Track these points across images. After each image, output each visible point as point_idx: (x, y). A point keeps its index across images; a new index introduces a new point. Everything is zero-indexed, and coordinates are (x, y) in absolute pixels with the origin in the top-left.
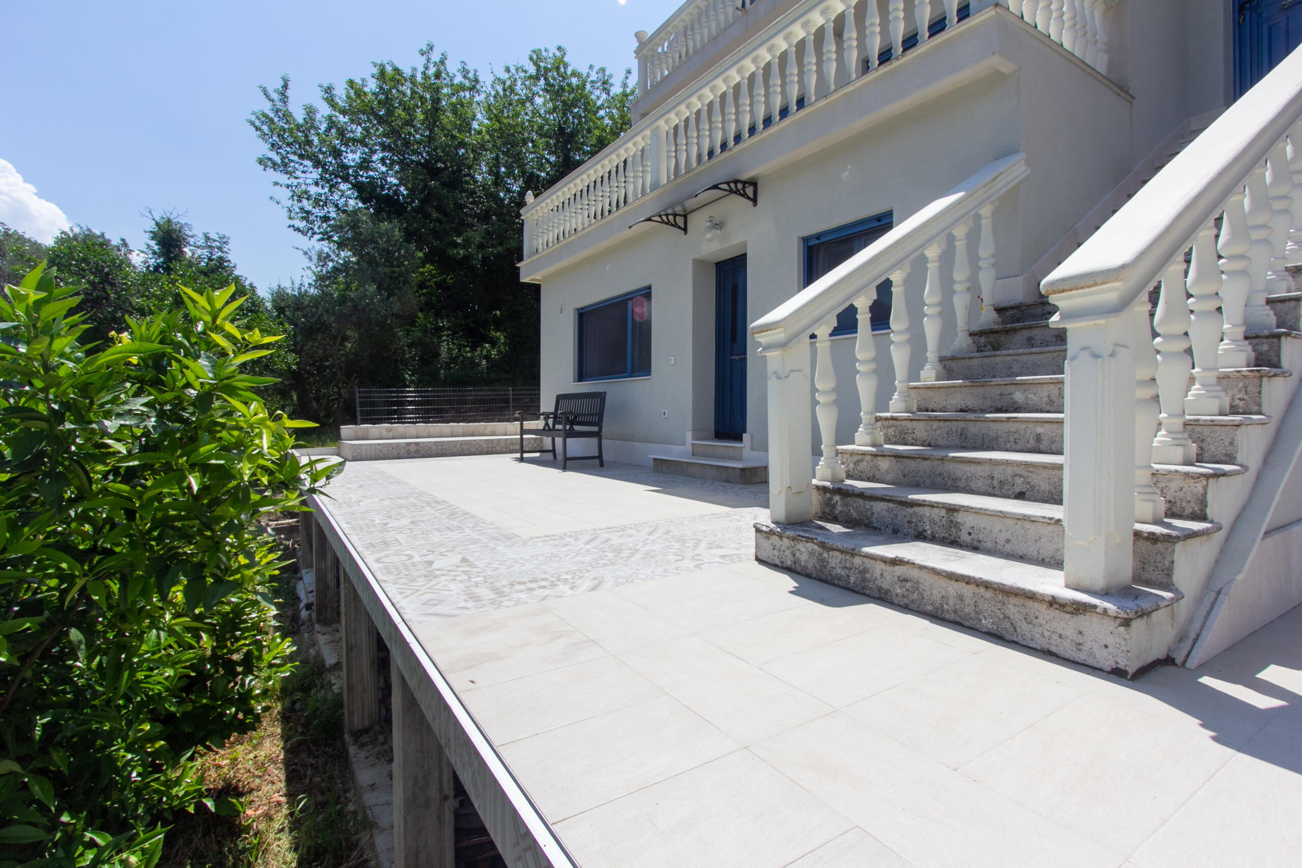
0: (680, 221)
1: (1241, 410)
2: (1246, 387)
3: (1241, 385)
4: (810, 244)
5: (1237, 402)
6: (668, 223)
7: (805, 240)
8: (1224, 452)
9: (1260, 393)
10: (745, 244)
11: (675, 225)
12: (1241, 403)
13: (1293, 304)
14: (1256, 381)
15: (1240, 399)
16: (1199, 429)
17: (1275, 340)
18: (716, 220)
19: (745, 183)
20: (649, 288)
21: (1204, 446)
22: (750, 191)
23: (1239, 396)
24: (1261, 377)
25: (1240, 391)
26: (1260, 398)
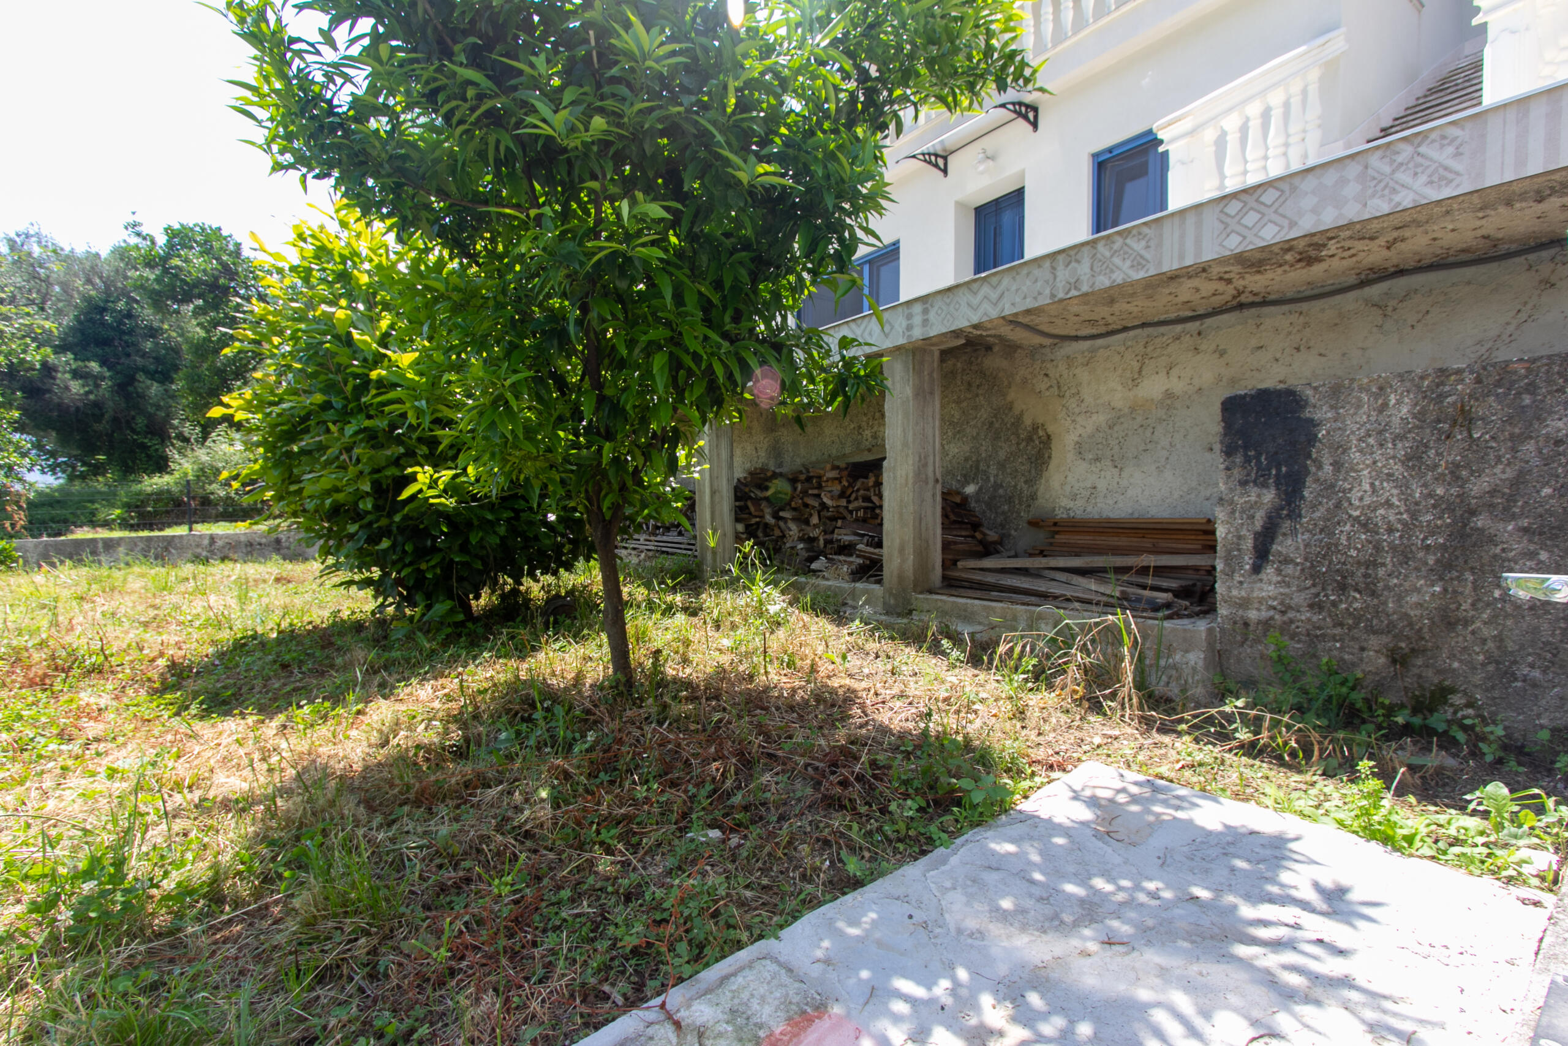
0: (941, 162)
4: (1101, 159)
6: (930, 163)
7: (1095, 156)
10: (1022, 175)
11: (936, 166)
18: (989, 154)
19: (1027, 106)
20: (898, 242)
22: (1031, 115)
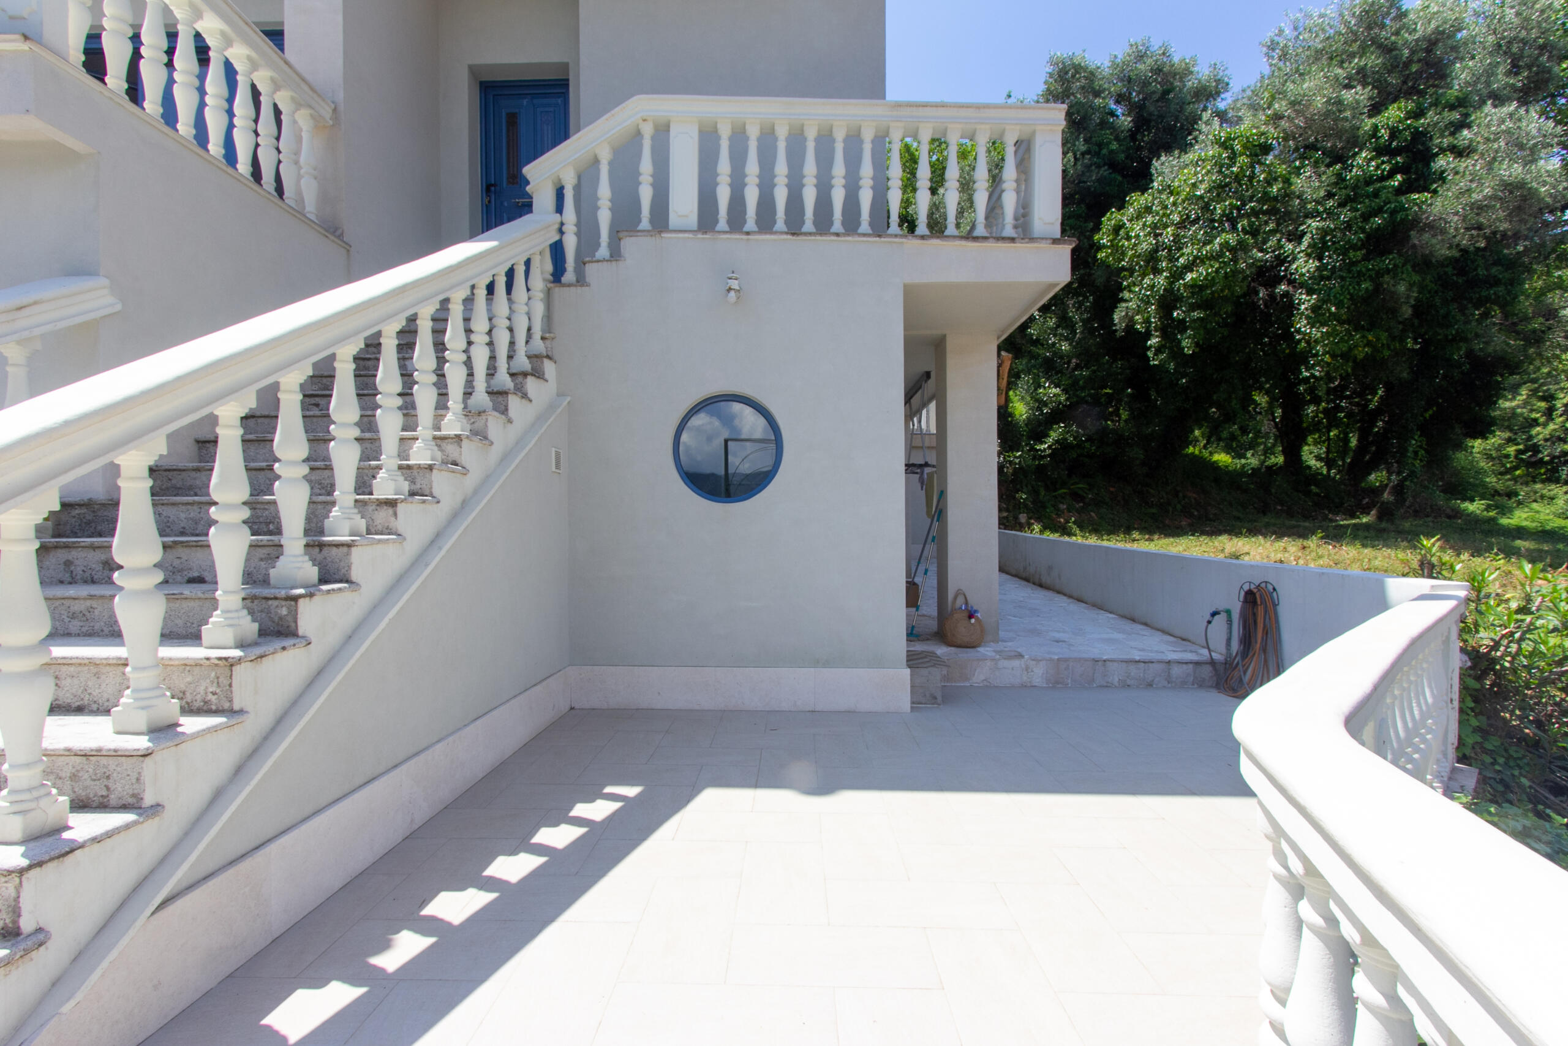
1: (214, 707)
2: (218, 678)
3: (213, 674)
5: (210, 697)
8: (131, 792)
9: (230, 685)
12: (213, 698)
13: (345, 549)
14: (227, 669)
15: (214, 694)
16: (104, 761)
17: (293, 603)
21: (110, 785)
23: (211, 690)
24: (232, 665)
25: (212, 682)
26: (232, 692)
